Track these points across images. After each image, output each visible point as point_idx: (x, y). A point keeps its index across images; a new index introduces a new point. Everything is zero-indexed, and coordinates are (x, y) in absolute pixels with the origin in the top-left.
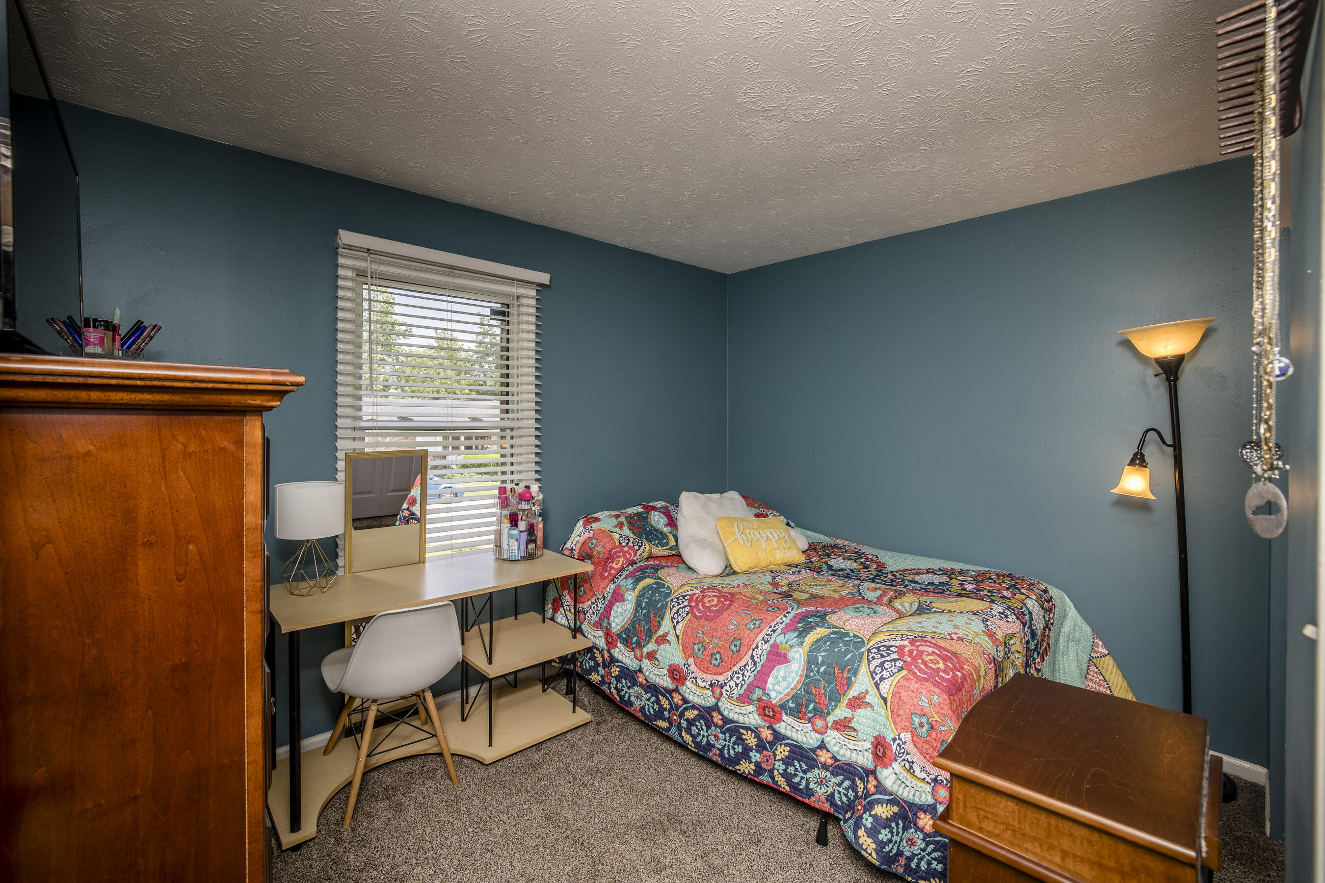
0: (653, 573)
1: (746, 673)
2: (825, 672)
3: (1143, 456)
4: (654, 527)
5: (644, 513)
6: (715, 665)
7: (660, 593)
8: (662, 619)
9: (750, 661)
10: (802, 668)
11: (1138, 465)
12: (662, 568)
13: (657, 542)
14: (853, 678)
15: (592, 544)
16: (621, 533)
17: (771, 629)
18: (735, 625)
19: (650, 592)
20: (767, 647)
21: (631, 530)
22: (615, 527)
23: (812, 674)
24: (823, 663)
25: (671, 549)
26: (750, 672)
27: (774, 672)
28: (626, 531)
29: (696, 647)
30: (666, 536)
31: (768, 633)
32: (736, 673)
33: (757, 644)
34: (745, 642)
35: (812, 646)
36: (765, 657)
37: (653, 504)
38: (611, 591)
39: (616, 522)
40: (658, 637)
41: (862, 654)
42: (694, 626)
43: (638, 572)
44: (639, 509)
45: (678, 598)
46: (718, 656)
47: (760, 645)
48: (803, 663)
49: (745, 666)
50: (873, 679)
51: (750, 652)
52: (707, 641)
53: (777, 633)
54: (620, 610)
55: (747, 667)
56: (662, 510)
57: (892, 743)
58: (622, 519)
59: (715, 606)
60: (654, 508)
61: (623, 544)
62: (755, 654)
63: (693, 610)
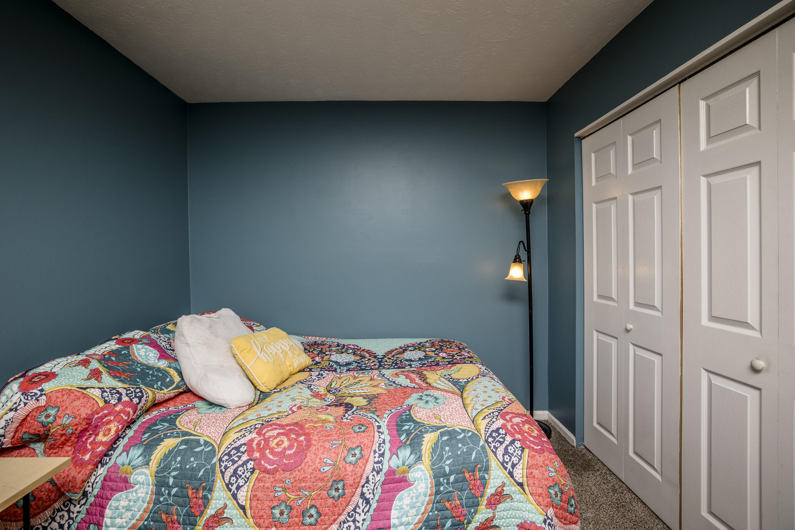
0: (168, 429)
1: (358, 517)
2: (456, 481)
3: (520, 257)
4: (145, 365)
5: (122, 349)
6: (311, 525)
7: (197, 455)
8: (211, 490)
9: (361, 501)
10: (429, 486)
11: (518, 262)
12: (177, 416)
13: (159, 383)
14: (486, 476)
15: (48, 416)
16: (101, 385)
17: (377, 455)
18: (330, 465)
19: (179, 459)
20: (381, 477)
21: (114, 377)
22: (89, 379)
23: (442, 489)
24: (451, 473)
25: (178, 387)
26: (362, 514)
27: (396, 503)
28: (108, 381)
29: (277, 512)
30: (168, 373)
31: (376, 460)
32: (344, 522)
33: (368, 478)
34: (350, 481)
35: (432, 457)
36: (379, 490)
37: (128, 335)
38: (100, 479)
39: (86, 372)
40: (207, 520)
41: (483, 447)
42: (268, 485)
43: (144, 433)
44: (112, 345)
45: (229, 454)
46: (313, 511)
47: (371, 477)
48: (429, 481)
49: (354, 510)
50: (506, 469)
51: (359, 491)
52: (293, 497)
53: (387, 454)
54: (124, 503)
55: (358, 510)
56: (145, 341)
57: (544, 526)
58: (95, 364)
59: (290, 447)
60: (133, 341)
61: (113, 402)
62: (365, 490)
63: (260, 464)
